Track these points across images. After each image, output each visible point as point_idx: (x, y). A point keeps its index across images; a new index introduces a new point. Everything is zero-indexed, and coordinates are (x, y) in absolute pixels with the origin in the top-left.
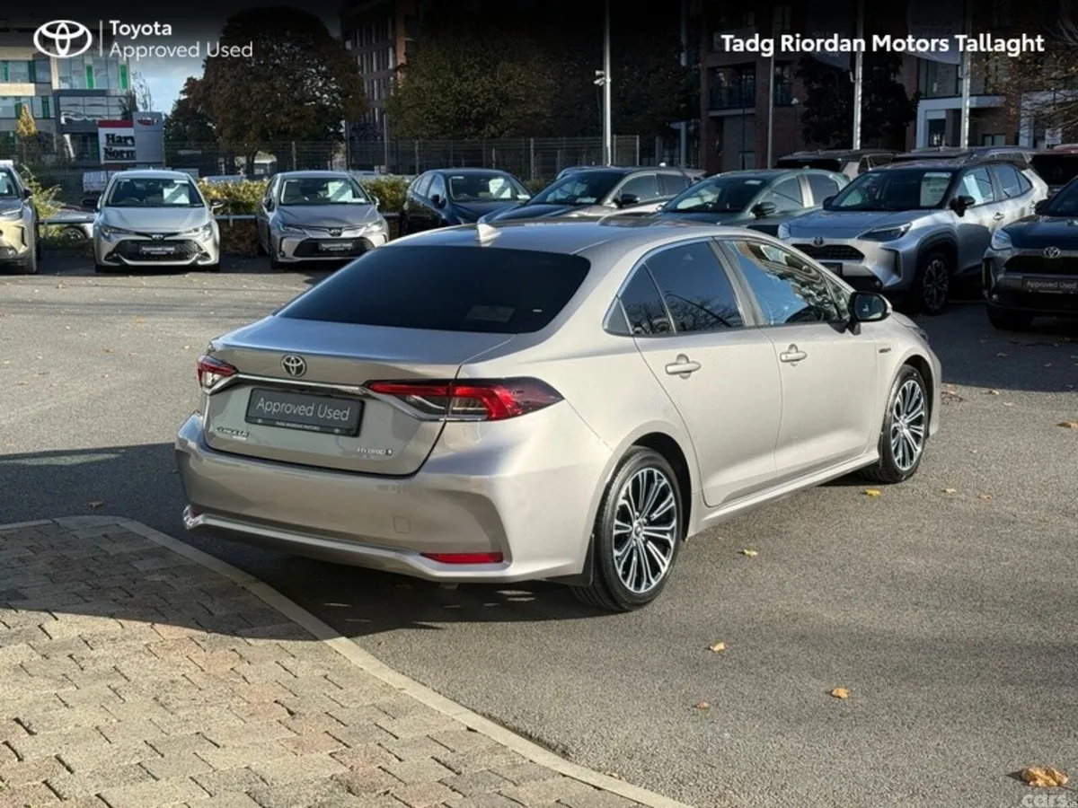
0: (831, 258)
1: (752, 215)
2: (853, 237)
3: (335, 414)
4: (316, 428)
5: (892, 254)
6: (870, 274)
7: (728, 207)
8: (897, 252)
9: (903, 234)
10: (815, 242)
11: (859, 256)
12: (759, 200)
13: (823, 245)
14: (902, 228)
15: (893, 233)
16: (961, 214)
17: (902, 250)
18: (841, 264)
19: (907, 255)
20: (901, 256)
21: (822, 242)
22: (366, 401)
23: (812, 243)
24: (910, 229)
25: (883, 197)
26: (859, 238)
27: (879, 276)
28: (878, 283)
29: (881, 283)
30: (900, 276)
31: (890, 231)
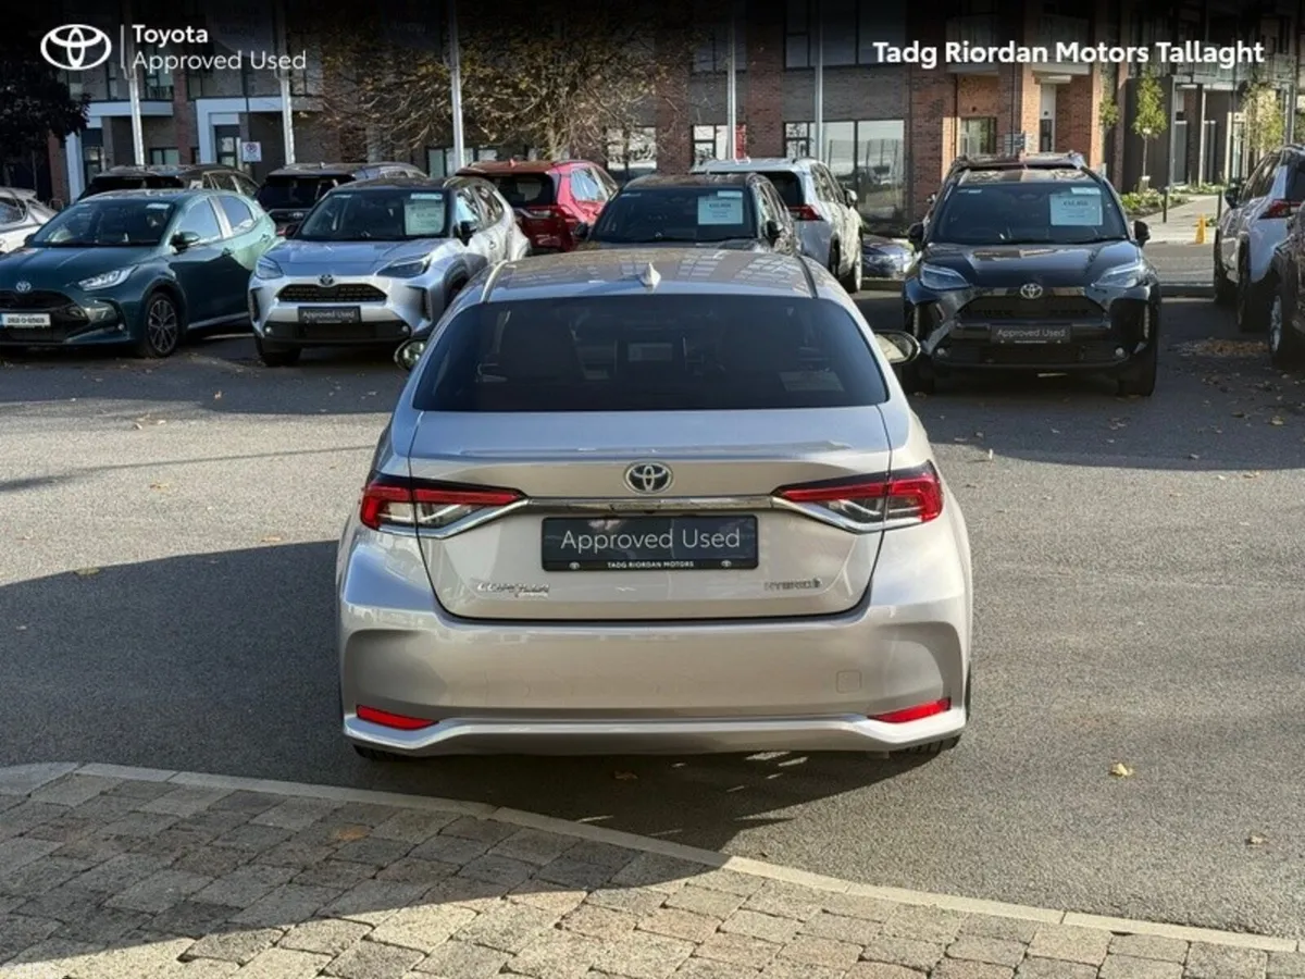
0: (344, 301)
1: (173, 249)
2: (370, 273)
3: (713, 539)
4: (687, 564)
5: (419, 293)
6: (394, 318)
7: (127, 239)
8: (424, 291)
9: (426, 268)
10: (322, 281)
11: (378, 296)
12: (176, 229)
13: (334, 284)
14: (424, 261)
15: (415, 268)
16: (466, 243)
17: (429, 286)
18: (358, 308)
19: (434, 291)
20: (429, 293)
21: (331, 281)
22: (758, 515)
23: (318, 283)
24: (432, 262)
25: (341, 226)
26: (379, 274)
27: (407, 320)
28: (405, 329)
29: (410, 329)
30: (429, 319)
31: (411, 265)
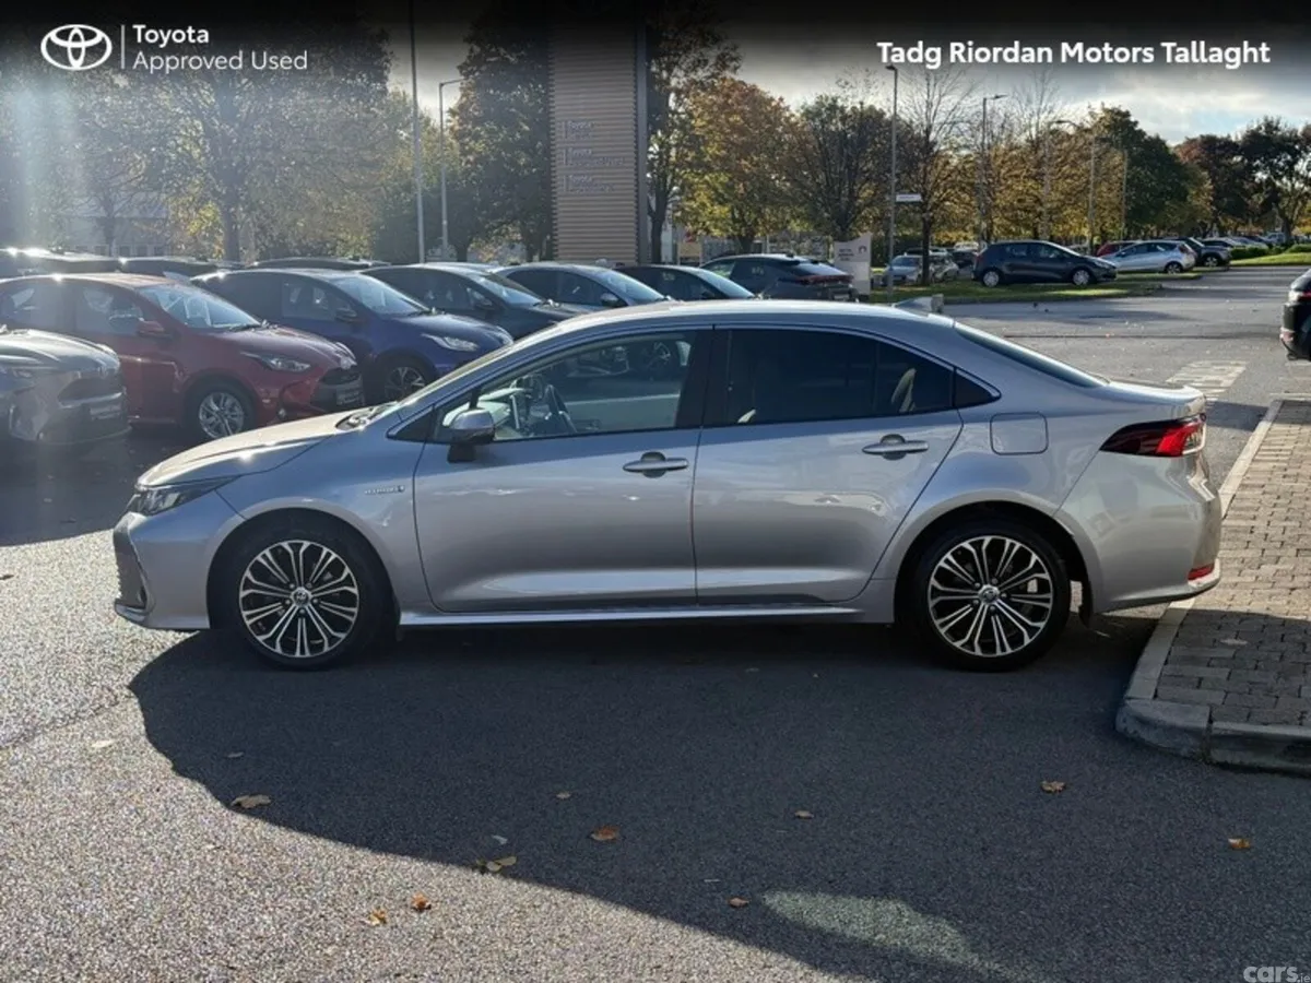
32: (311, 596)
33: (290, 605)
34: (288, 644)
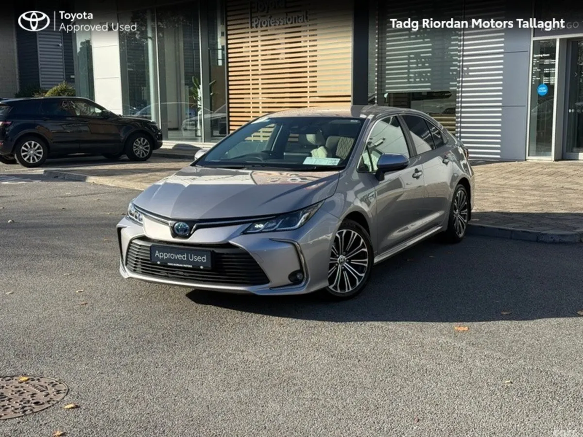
32: (346, 259)
33: (344, 267)
34: (342, 286)
